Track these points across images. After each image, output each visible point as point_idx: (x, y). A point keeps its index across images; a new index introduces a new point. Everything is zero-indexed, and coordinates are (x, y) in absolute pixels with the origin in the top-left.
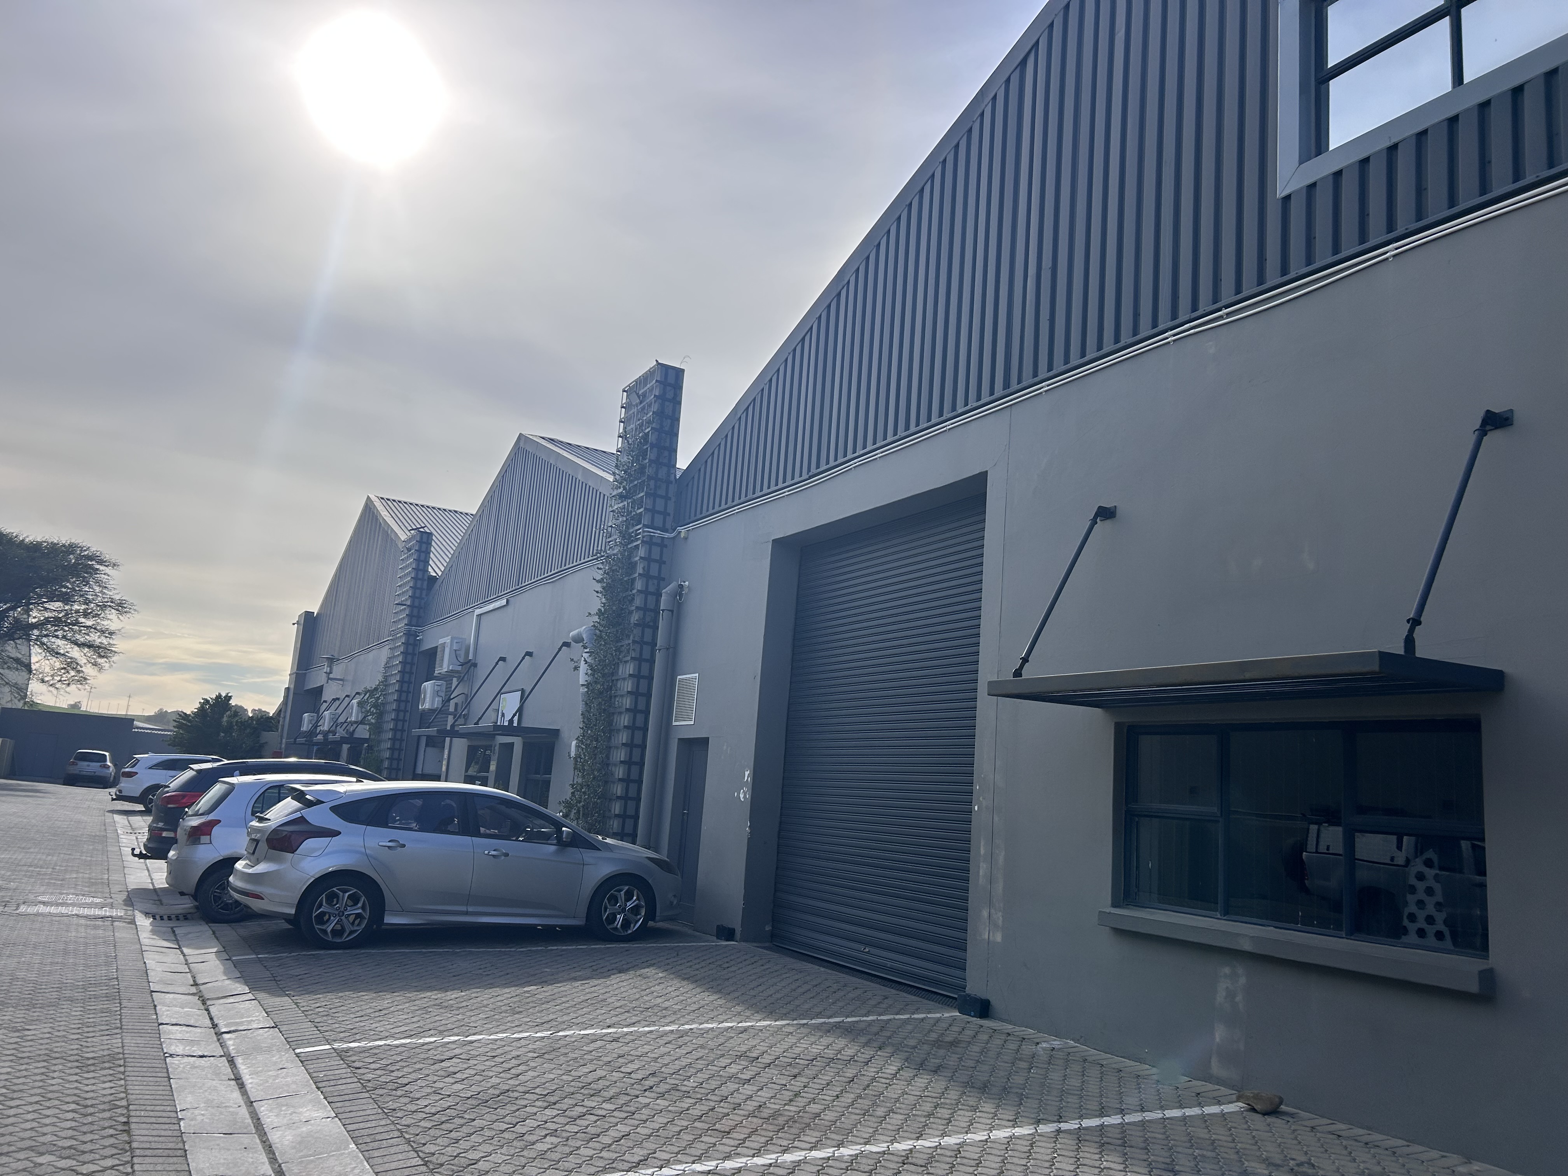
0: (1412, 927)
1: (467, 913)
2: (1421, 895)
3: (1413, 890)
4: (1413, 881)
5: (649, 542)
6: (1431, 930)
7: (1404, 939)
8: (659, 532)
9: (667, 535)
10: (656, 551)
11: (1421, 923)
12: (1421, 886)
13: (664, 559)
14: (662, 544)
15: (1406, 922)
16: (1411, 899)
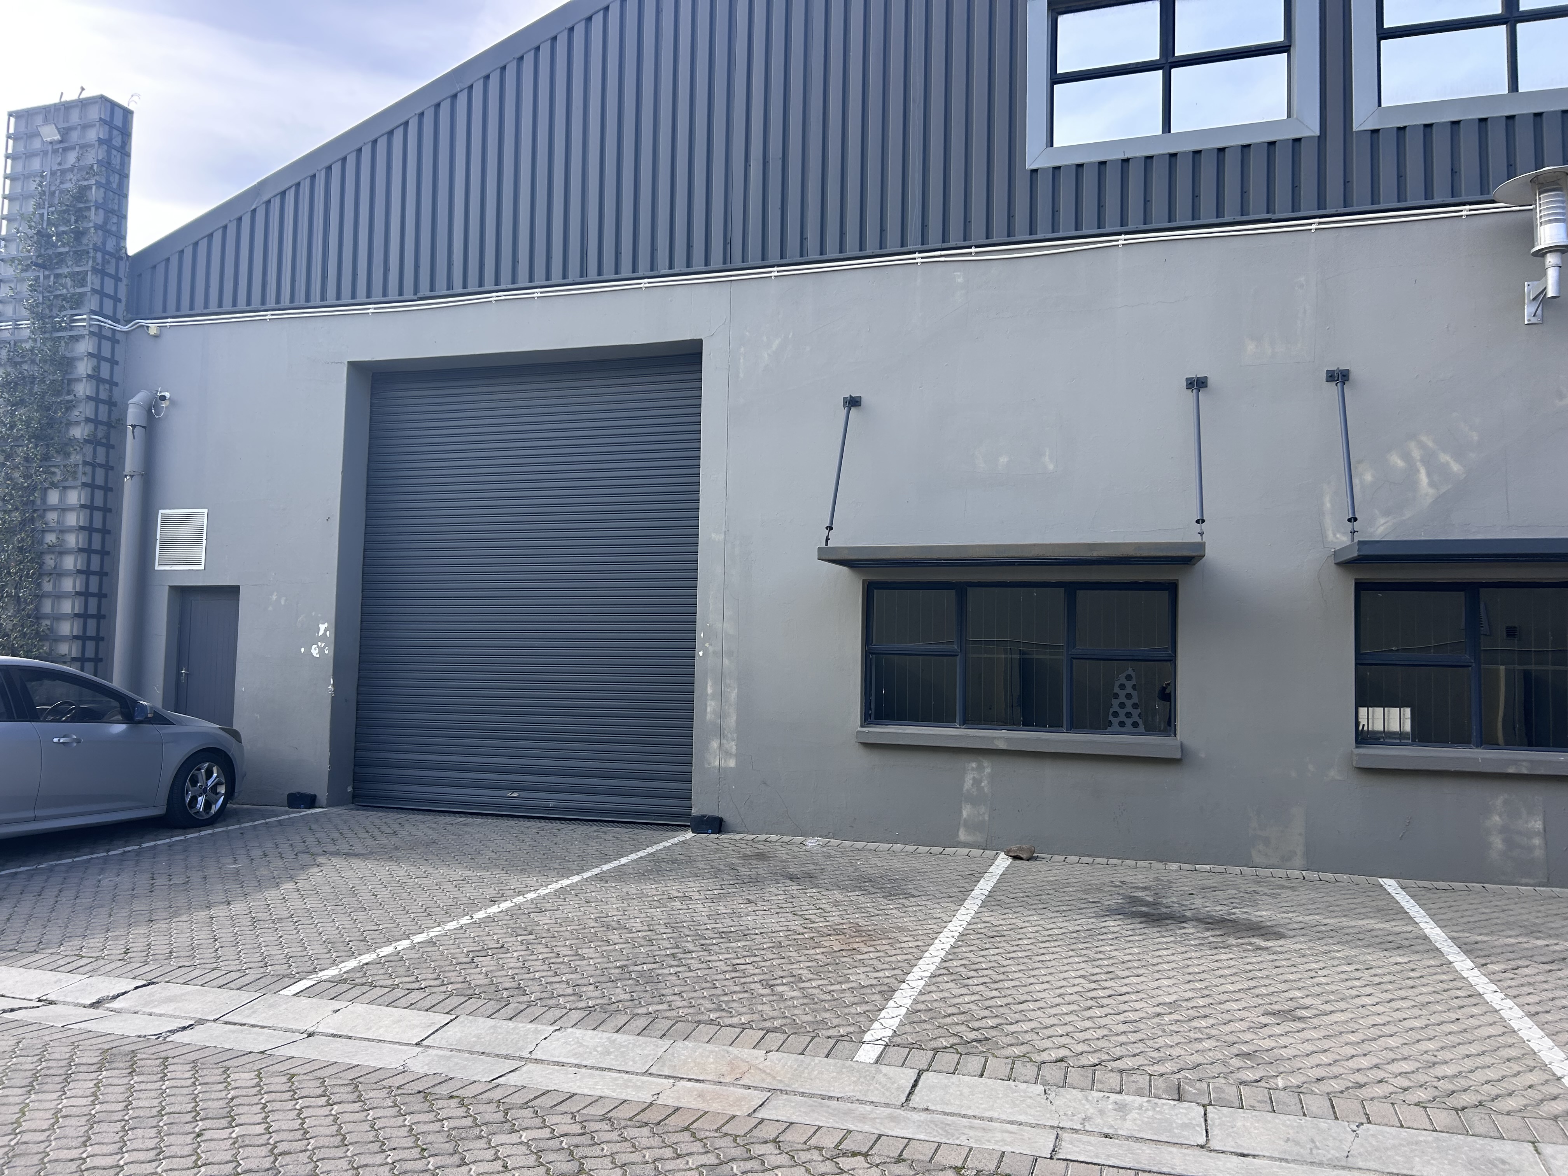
0: (1115, 721)
1: (35, 819)
2: (1122, 699)
3: (1116, 696)
4: (1116, 690)
5: (98, 334)
6: (1128, 722)
7: (1109, 729)
8: (110, 322)
9: (119, 327)
10: (106, 346)
11: (1122, 717)
12: (1122, 694)
13: (116, 358)
14: (113, 339)
15: (1111, 718)
16: (1115, 703)
